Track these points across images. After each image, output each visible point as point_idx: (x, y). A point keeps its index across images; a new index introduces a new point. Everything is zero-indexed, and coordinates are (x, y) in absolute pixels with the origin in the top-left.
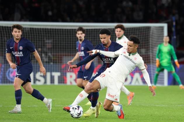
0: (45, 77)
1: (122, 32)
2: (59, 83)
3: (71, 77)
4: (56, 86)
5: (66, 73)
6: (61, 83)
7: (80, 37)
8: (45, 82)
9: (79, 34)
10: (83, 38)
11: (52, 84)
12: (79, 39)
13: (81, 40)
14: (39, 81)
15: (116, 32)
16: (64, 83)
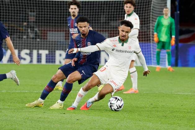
0: (31, 55)
1: (132, 8)
2: (47, 62)
3: (60, 55)
4: (44, 65)
5: (55, 52)
6: (49, 62)
7: (74, 12)
8: (31, 61)
9: (72, 9)
10: (76, 14)
11: (39, 64)
12: (72, 14)
13: (74, 16)
14: (25, 59)
15: (125, 8)
16: (52, 62)
